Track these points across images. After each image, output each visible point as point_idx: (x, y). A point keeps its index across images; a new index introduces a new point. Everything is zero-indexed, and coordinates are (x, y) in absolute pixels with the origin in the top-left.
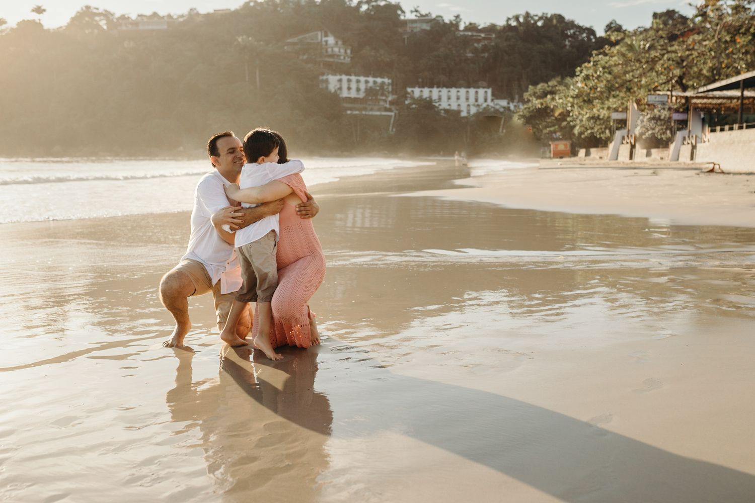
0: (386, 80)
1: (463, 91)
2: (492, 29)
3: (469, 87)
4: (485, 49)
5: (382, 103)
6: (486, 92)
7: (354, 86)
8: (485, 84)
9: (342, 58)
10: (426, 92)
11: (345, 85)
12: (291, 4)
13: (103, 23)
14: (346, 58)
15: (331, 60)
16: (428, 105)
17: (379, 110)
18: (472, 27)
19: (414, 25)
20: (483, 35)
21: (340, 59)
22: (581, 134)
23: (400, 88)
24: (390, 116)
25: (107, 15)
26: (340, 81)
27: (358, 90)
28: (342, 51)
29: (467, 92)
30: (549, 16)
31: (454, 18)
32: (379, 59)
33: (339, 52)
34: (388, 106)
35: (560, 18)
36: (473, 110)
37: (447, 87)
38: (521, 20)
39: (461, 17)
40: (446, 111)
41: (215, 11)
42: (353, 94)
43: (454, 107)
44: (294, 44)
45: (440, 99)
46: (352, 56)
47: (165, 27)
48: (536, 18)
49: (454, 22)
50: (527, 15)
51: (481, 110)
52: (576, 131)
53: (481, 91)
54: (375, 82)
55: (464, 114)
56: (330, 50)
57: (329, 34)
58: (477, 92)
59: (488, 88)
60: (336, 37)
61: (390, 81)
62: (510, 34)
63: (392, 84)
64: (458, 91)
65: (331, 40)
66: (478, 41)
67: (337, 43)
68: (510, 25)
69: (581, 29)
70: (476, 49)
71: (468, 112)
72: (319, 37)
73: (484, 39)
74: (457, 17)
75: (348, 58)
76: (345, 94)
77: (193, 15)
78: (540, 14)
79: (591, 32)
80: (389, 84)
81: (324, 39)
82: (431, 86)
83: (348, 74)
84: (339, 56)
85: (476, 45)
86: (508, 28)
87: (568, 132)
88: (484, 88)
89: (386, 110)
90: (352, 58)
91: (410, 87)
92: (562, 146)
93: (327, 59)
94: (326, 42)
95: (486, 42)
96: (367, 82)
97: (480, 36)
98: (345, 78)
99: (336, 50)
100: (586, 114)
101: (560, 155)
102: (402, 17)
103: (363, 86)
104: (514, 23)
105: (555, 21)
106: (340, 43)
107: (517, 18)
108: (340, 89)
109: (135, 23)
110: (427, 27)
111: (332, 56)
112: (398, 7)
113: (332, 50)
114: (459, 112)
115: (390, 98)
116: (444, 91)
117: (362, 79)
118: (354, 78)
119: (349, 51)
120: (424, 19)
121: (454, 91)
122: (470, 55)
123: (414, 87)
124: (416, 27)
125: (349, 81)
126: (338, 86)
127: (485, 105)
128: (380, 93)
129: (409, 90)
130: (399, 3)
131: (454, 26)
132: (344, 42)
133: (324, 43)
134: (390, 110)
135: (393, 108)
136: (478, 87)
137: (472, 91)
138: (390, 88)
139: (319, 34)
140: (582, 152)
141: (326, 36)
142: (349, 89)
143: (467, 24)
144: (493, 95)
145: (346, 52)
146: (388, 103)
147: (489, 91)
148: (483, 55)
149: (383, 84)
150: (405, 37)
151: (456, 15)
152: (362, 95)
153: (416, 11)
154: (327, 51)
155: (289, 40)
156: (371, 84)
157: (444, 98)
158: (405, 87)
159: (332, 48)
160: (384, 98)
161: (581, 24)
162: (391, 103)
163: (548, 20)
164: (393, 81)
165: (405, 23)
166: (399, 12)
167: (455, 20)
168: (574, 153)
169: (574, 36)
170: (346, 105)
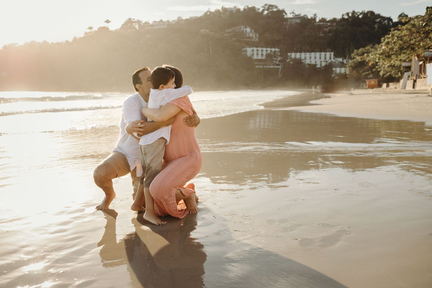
0: (277, 50)
1: (318, 54)
2: (334, 20)
3: (321, 51)
4: (330, 31)
5: (274, 61)
6: (331, 54)
7: (260, 53)
8: (330, 50)
9: (254, 39)
10: (298, 55)
11: (255, 53)
12: (228, 13)
13: (137, 26)
14: (256, 39)
15: (248, 40)
16: (299, 62)
17: (273, 65)
18: (323, 20)
19: (292, 20)
20: (329, 24)
21: (253, 40)
22: (384, 75)
23: (284, 53)
24: (279, 68)
25: (139, 22)
26: (253, 50)
27: (262, 55)
28: (254, 35)
29: (320, 54)
30: (366, 12)
31: (313, 16)
32: (274, 39)
33: (253, 36)
34: (278, 63)
35: (372, 13)
36: (324, 64)
37: (309, 52)
38: (350, 15)
39: (317, 15)
40: (309, 65)
41: (190, 17)
42: (260, 57)
43: (313, 62)
44: (229, 32)
45: (305, 58)
46: (259, 37)
47: (166, 27)
48: (359, 14)
49: (313, 18)
50: (354, 12)
51: (328, 64)
52: (381, 73)
53: (328, 54)
54: (271, 51)
55: (318, 66)
56: (248, 35)
57: (248, 27)
58: (325, 55)
59: (332, 52)
60: (251, 28)
61: (279, 50)
62: (344, 23)
63: (280, 51)
64: (315, 54)
65: (248, 30)
66: (326, 27)
67: (251, 31)
68: (344, 18)
69: (384, 18)
70: (325, 32)
71: (321, 65)
72: (242, 29)
73: (330, 26)
74: (315, 15)
75: (257, 38)
76: (255, 57)
77: (180, 20)
78: (361, 11)
79: (390, 19)
80: (278, 52)
81: (245, 29)
82: (301, 52)
83: (257, 47)
84: (252, 38)
85: (325, 29)
86: (343, 19)
87: (376, 74)
88: (329, 52)
89: (277, 65)
90: (259, 39)
91: (289, 53)
92: (373, 82)
93: (246, 40)
94: (246, 31)
95: (331, 28)
96: (267, 51)
97: (327, 25)
98: (255, 49)
99: (251, 35)
100: (387, 64)
101: (372, 87)
102: (285, 17)
103: (264, 53)
104: (346, 17)
105: (369, 15)
106: (253, 31)
107: (348, 14)
108: (253, 54)
109: (152, 26)
110: (298, 21)
111: (249, 38)
112: (283, 11)
113: (249, 35)
114: (316, 65)
115: (279, 59)
116: (308, 54)
117: (264, 49)
118: (260, 49)
119: (257, 35)
120: (297, 17)
121: (313, 54)
122: (322, 35)
123: (291, 52)
124: (293, 22)
125: (258, 50)
126: (252, 53)
127: (330, 61)
128: (273, 56)
129: (289, 54)
130: (284, 9)
131: (313, 19)
132: (255, 31)
133: (245, 31)
134: (279, 65)
135: (280, 64)
136: (326, 52)
137: (323, 54)
138: (279, 53)
139: (242, 27)
140: (385, 85)
141: (246, 28)
142: (258, 54)
143: (321, 18)
144: (334, 55)
145: (256, 36)
146: (278, 61)
147: (332, 54)
148: (329, 35)
149: (275, 51)
150: (287, 27)
151: (314, 14)
152: (264, 58)
153: (293, 13)
154: (246, 36)
155: (227, 31)
156: (269, 52)
157: (308, 58)
158: (287, 53)
159: (249, 34)
160: (276, 59)
161: (384, 16)
162: (279, 61)
163: (365, 15)
164: (280, 50)
165: (287, 19)
166: (284, 14)
167: (314, 17)
168: (380, 86)
169: (380, 22)
170: (256, 63)
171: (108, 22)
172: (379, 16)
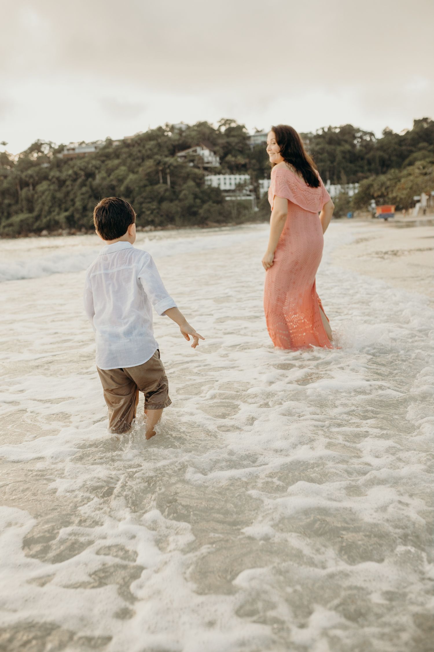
0: (247, 177)
5: (244, 191)
7: (228, 182)
9: (214, 163)
11: (222, 182)
12: (176, 131)
15: (207, 165)
17: (244, 196)
21: (213, 165)
24: (251, 200)
26: (219, 179)
27: (230, 184)
28: (214, 159)
30: (344, 126)
32: (238, 162)
33: (212, 160)
34: (249, 193)
38: (326, 130)
41: (126, 137)
42: (228, 187)
44: (184, 156)
46: (220, 162)
48: (335, 128)
50: (330, 129)
54: (240, 179)
57: (205, 149)
60: (211, 150)
61: (250, 177)
63: (251, 179)
65: (206, 152)
67: (210, 155)
72: (198, 151)
75: (218, 163)
76: (223, 187)
80: (249, 179)
81: (202, 152)
84: (212, 162)
89: (248, 195)
90: (220, 164)
91: (261, 180)
93: (205, 165)
94: (204, 154)
96: (235, 179)
98: (221, 177)
99: (210, 158)
102: (247, 134)
103: (233, 182)
104: (321, 133)
105: (347, 129)
106: (212, 154)
107: (323, 129)
108: (219, 184)
111: (208, 163)
115: (250, 188)
117: (232, 177)
118: (227, 177)
119: (218, 159)
123: (263, 180)
124: (257, 140)
125: (225, 179)
126: (218, 182)
128: (244, 185)
129: (262, 182)
132: (215, 153)
133: (202, 155)
134: (250, 196)
135: (252, 194)
138: (250, 182)
139: (198, 148)
142: (225, 184)
145: (216, 160)
149: (245, 179)
150: (252, 147)
152: (233, 187)
154: (204, 160)
156: (238, 181)
158: (257, 181)
159: (207, 158)
160: (246, 188)
162: (250, 191)
165: (250, 137)
166: (244, 130)
169: (361, 137)
170: (225, 194)
171: (4, 144)
172: (358, 130)
